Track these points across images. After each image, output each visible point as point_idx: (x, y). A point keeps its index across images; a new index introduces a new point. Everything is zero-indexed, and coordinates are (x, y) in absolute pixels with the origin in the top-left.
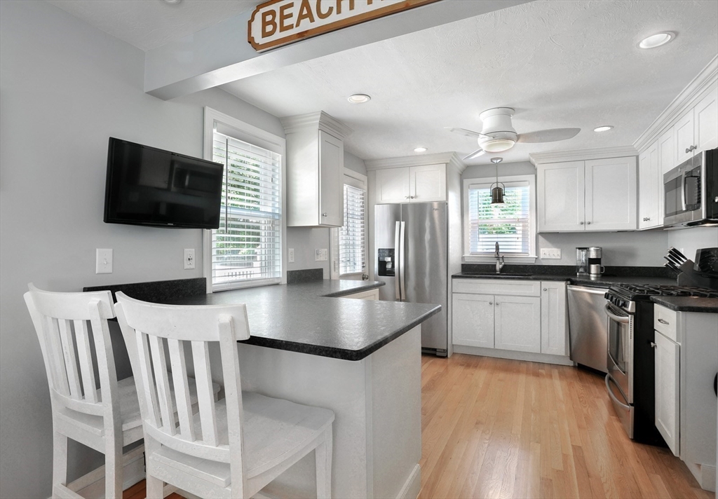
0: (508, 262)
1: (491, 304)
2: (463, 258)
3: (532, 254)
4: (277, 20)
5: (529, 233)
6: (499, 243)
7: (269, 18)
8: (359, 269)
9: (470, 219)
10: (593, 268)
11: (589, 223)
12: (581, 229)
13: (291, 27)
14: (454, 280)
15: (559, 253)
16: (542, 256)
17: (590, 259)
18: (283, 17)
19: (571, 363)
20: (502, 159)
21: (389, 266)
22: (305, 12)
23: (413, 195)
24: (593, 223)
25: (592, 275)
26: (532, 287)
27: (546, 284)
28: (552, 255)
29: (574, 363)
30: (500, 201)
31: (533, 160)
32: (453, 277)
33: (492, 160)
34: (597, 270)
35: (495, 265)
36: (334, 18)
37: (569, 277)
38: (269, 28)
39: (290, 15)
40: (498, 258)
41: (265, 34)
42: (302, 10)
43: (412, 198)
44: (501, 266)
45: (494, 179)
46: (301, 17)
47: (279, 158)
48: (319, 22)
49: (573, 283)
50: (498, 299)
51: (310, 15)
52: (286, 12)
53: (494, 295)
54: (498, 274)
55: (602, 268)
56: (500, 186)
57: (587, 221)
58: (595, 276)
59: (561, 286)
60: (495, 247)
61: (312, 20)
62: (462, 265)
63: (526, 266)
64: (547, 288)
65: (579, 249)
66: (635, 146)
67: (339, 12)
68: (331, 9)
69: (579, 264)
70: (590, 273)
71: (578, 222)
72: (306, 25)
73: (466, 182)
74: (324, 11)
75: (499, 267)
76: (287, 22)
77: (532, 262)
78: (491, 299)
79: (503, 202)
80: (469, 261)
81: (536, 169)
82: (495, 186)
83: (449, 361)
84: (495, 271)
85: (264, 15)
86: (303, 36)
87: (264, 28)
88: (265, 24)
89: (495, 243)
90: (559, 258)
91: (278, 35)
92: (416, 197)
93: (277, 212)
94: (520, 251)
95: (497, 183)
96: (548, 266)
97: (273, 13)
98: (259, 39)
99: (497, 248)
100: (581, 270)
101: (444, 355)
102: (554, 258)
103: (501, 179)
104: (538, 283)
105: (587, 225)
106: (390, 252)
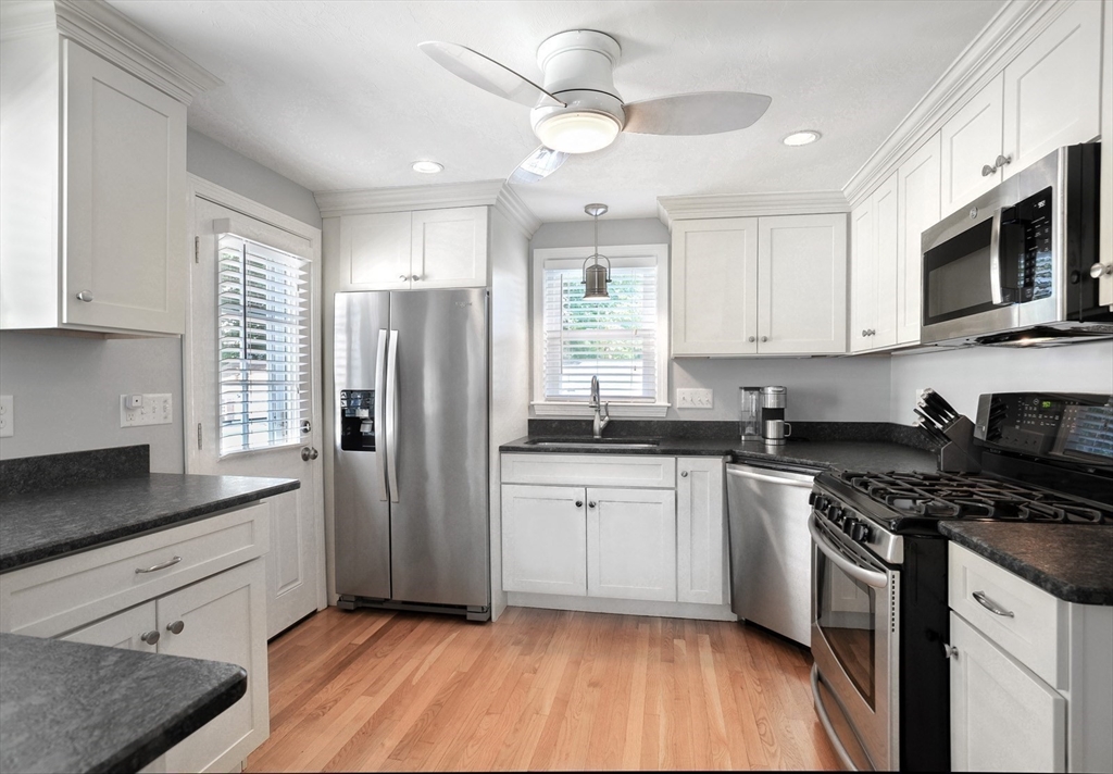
0: (616, 414)
1: (579, 504)
2: (531, 407)
3: (662, 401)
5: (656, 359)
6: (599, 378)
8: (294, 437)
9: (545, 329)
10: (772, 428)
11: (765, 340)
12: (750, 350)
14: (506, 455)
15: (710, 397)
16: (679, 404)
17: (765, 409)
19: (734, 618)
20: (606, 207)
21: (365, 429)
23: (418, 272)
24: (772, 339)
25: (769, 442)
26: (656, 470)
27: (686, 463)
28: (696, 402)
29: (739, 617)
30: (601, 292)
31: (665, 213)
32: (503, 449)
33: (587, 208)
34: (778, 431)
35: (592, 422)
37: (728, 448)
40: (597, 408)
43: (416, 278)
44: (602, 424)
45: (591, 251)
49: (737, 459)
50: (593, 496)
53: (586, 487)
54: (597, 441)
55: (786, 428)
56: (602, 263)
57: (761, 335)
58: (775, 442)
59: (708, 470)
60: (590, 385)
62: (530, 421)
63: (650, 422)
64: (689, 471)
65: (746, 389)
66: (846, 193)
69: (746, 419)
70: (765, 437)
71: (745, 337)
73: (539, 254)
75: (599, 425)
77: (661, 415)
78: (579, 494)
79: (607, 295)
80: (540, 414)
81: (670, 234)
82: (591, 263)
83: (494, 630)
84: (592, 432)
89: (590, 378)
90: (709, 406)
92: (424, 277)
94: (640, 393)
95: (596, 255)
96: (690, 422)
99: (596, 387)
100: (749, 430)
101: (483, 617)
102: (701, 406)
103: (602, 250)
104: (671, 460)
105: (761, 344)
106: (368, 396)
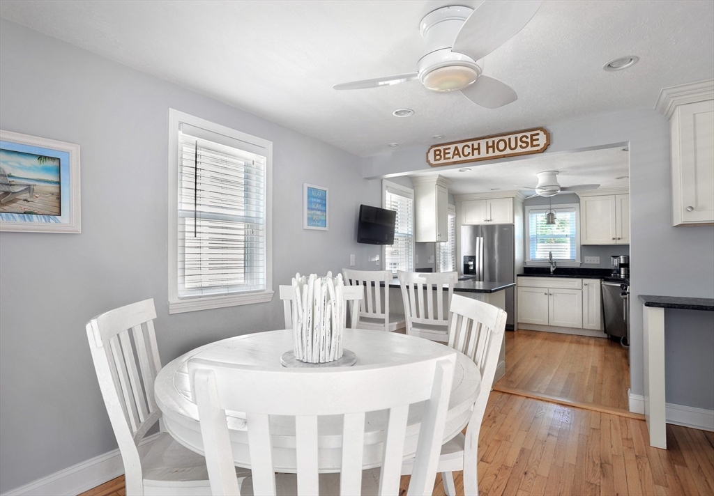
0: (559, 265)
1: (546, 294)
2: (525, 263)
3: (578, 261)
4: (442, 154)
6: (552, 253)
7: (438, 153)
9: (530, 235)
10: (623, 270)
11: (619, 239)
12: (613, 243)
13: (450, 158)
14: (519, 278)
15: (599, 260)
16: (585, 262)
17: (620, 264)
18: (445, 153)
19: (606, 336)
21: (472, 268)
22: (456, 152)
23: (489, 219)
24: (622, 238)
26: (576, 282)
27: (586, 281)
28: (593, 262)
29: (608, 335)
31: (577, 194)
32: (518, 275)
35: (549, 269)
36: (470, 157)
37: (604, 276)
38: (438, 157)
39: (449, 153)
40: (551, 263)
41: (435, 160)
42: (455, 152)
43: (488, 221)
44: (554, 269)
45: (548, 206)
46: (454, 154)
47: (411, 201)
48: (463, 158)
49: (606, 280)
50: (551, 291)
51: (458, 154)
52: (447, 151)
53: (548, 288)
54: (552, 274)
56: (553, 212)
57: (617, 237)
58: (624, 276)
59: (595, 283)
60: (549, 255)
61: (460, 157)
62: (524, 267)
63: (573, 268)
64: (587, 284)
65: (613, 257)
67: (473, 155)
68: (469, 153)
69: (612, 268)
70: (620, 274)
71: (611, 238)
72: (456, 158)
73: (527, 208)
74: (466, 153)
75: (552, 269)
76: (447, 156)
77: (578, 266)
78: (546, 291)
79: (554, 223)
80: (529, 265)
81: (579, 199)
82: (548, 212)
84: (550, 272)
85: (435, 151)
86: (455, 163)
87: (435, 157)
88: (435, 155)
89: (549, 253)
90: (599, 263)
91: (442, 161)
92: (491, 220)
93: (410, 233)
94: (569, 258)
95: (550, 209)
96: (590, 269)
97: (440, 151)
98: (432, 161)
99: (551, 256)
100: (614, 272)
101: (511, 328)
102: (595, 263)
103: (553, 206)
104: (580, 280)
105: (618, 241)
106: (473, 258)
